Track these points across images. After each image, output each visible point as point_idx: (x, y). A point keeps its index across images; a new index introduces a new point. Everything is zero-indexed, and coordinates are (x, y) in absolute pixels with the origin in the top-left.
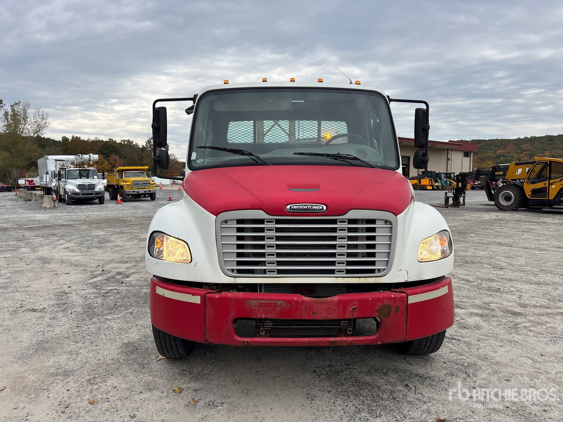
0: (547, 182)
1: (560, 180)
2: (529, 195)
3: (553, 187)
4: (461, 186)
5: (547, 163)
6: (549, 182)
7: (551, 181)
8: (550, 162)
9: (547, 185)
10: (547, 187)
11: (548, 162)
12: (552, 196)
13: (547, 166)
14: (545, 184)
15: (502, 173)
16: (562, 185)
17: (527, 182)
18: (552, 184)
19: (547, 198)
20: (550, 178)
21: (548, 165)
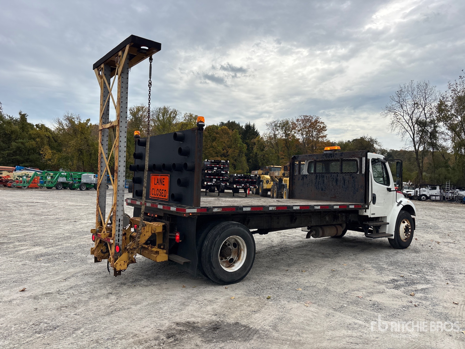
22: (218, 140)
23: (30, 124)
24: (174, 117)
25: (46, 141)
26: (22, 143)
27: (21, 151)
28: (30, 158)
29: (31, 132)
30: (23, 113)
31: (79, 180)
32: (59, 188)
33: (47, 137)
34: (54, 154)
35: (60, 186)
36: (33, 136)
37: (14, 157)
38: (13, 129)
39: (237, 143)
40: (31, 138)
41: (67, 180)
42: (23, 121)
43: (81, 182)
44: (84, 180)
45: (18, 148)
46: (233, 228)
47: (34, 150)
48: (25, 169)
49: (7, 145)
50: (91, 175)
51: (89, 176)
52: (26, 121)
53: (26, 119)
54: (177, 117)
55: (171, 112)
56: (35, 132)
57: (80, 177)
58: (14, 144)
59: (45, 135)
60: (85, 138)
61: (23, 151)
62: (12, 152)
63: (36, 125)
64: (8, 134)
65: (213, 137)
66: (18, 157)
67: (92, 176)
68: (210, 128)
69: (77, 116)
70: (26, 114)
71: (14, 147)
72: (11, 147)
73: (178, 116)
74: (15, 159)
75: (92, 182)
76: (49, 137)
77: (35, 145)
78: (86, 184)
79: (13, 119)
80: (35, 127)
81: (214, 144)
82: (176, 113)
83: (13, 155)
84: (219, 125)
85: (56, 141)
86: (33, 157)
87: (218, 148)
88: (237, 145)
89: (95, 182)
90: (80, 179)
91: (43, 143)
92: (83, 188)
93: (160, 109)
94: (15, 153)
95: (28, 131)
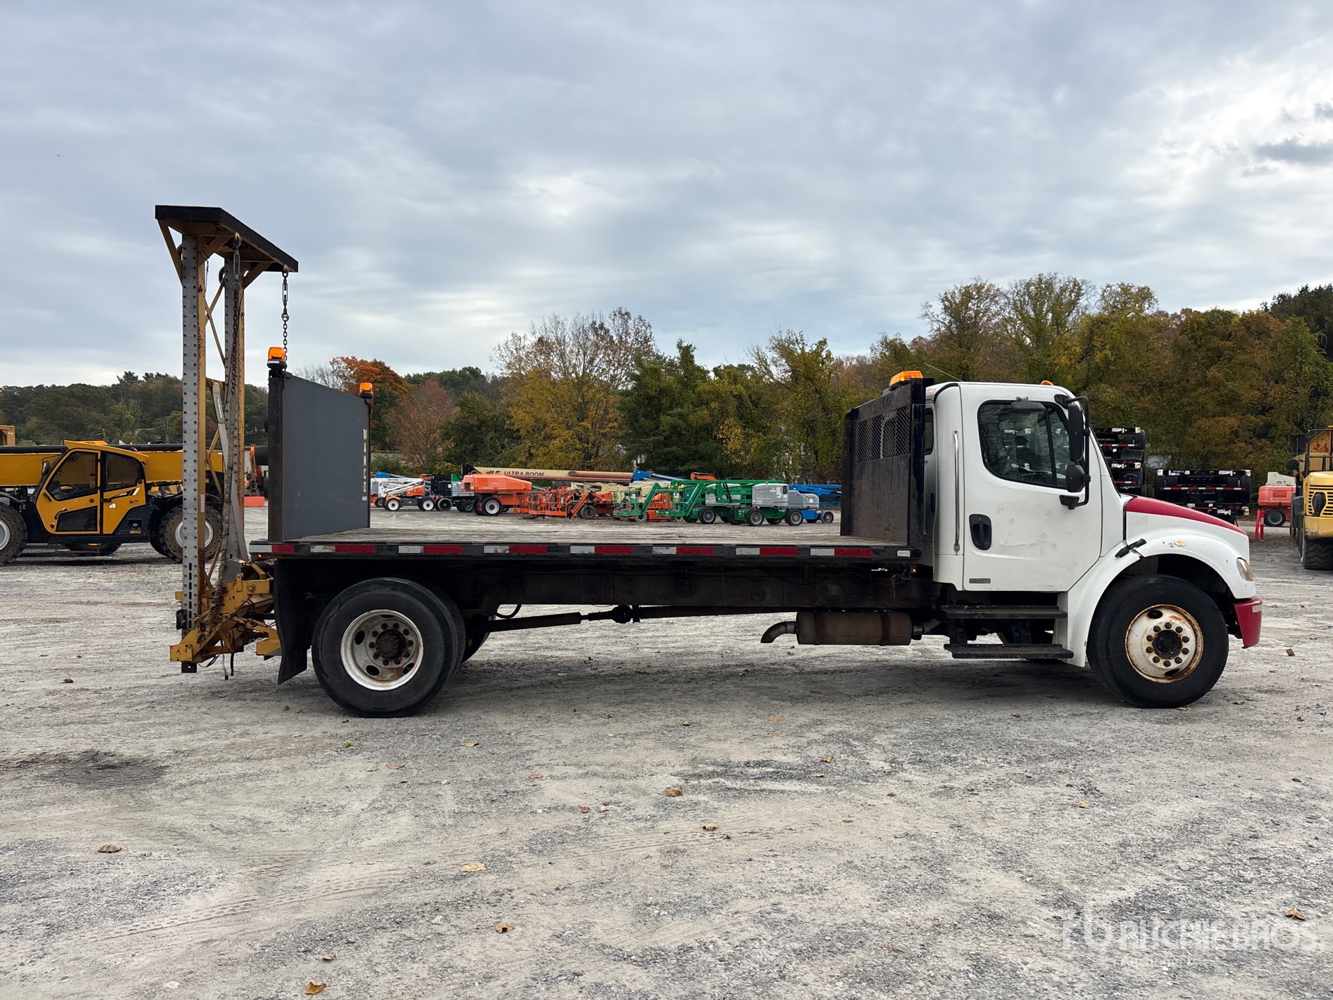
0: (96, 497)
1: (128, 493)
2: (52, 526)
3: (111, 507)
5: (97, 454)
6: (102, 496)
7: (107, 495)
8: (103, 453)
9: (97, 503)
10: (96, 507)
11: (99, 453)
12: (109, 528)
13: (97, 461)
14: (92, 501)
16: (131, 502)
17: (45, 495)
18: (109, 501)
19: (98, 532)
20: (104, 489)
21: (99, 460)
22: (1230, 360)
23: (699, 369)
24: (1073, 303)
25: (732, 405)
26: (681, 416)
27: (680, 434)
28: (699, 449)
29: (702, 387)
30: (684, 345)
31: (748, 501)
32: (708, 519)
33: (735, 396)
34: (747, 437)
35: (708, 516)
36: (705, 397)
37: (667, 449)
38: (663, 385)
39: (1301, 363)
40: (701, 403)
41: (717, 499)
42: (686, 362)
43: (751, 504)
44: (758, 501)
45: (674, 428)
46: (377, 592)
47: (707, 431)
48: (652, 476)
49: (652, 423)
50: (775, 487)
51: (770, 488)
52: (692, 362)
53: (693, 356)
54: (1083, 301)
55: (1063, 290)
56: (708, 388)
57: (749, 493)
58: (665, 420)
59: (731, 392)
60: (817, 391)
61: (685, 435)
62: (661, 438)
63: (716, 370)
64: (654, 397)
65: (1209, 350)
66: (674, 448)
67: (778, 489)
68: (1199, 324)
69: (798, 335)
70: (691, 345)
71: (666, 428)
72: (660, 428)
73: (1085, 297)
74: (669, 453)
75: (779, 505)
76: (739, 397)
77: (708, 420)
78: (764, 510)
79: (665, 360)
80: (712, 375)
81: (1213, 372)
82: (1080, 289)
83: (666, 446)
84: (1269, 306)
85: (756, 405)
86: (703, 447)
87: (1225, 387)
88: (1301, 368)
89: (786, 504)
90: (750, 497)
91: (724, 413)
92: (755, 520)
93: (1028, 285)
94: (667, 441)
95: (695, 386)
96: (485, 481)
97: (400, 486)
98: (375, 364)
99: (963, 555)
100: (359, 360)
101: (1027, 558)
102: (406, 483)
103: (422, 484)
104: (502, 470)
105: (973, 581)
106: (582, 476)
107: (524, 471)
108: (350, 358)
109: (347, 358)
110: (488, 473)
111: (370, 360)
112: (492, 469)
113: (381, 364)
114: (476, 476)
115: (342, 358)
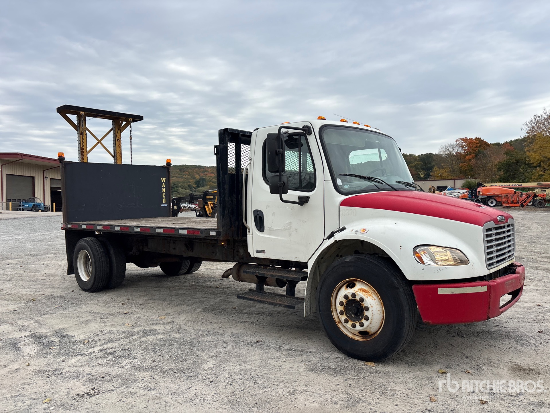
4: (176, 209)
15: (212, 197)
46: (82, 243)
96: (488, 190)
97: (456, 194)
98: (476, 139)
99: (252, 235)
100: (468, 138)
101: (282, 238)
102: (459, 192)
103: (466, 192)
104: (498, 184)
105: (258, 251)
106: (546, 185)
107: (511, 184)
108: (464, 138)
109: (463, 138)
110: (490, 186)
111: (474, 138)
112: (492, 184)
113: (479, 139)
114: (483, 188)
115: (461, 139)
